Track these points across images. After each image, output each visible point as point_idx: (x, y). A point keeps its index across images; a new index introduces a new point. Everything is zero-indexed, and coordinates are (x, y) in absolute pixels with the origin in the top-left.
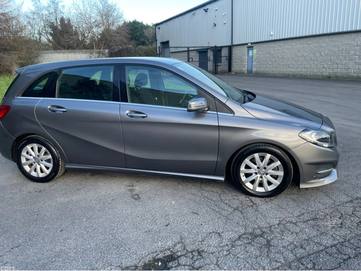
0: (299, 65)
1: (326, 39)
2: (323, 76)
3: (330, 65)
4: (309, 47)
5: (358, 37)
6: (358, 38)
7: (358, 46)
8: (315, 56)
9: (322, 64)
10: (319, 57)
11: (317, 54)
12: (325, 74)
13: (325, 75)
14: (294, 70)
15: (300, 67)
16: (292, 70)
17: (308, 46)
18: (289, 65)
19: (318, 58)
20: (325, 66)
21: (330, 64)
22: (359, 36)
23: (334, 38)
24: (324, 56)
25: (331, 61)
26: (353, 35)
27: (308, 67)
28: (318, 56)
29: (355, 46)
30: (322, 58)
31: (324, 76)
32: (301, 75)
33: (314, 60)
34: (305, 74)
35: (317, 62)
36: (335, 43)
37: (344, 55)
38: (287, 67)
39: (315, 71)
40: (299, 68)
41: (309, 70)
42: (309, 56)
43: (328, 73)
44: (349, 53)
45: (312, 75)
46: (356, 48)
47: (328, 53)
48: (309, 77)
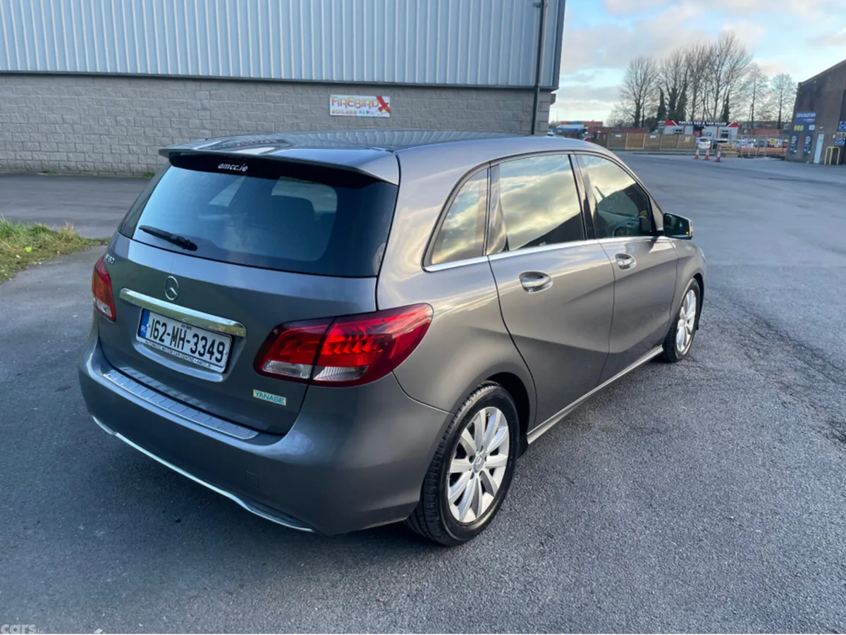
0: (57, 143)
1: (125, 86)
2: (133, 173)
3: (146, 147)
4: (79, 100)
5: (201, 90)
6: (202, 93)
7: (204, 109)
8: (101, 124)
9: (125, 143)
10: (113, 127)
11: (107, 121)
12: (136, 167)
13: (137, 170)
14: (45, 158)
15: (61, 150)
16: (35, 156)
17: (76, 97)
18: (22, 142)
19: (111, 129)
20: (135, 148)
21: (147, 144)
22: (203, 89)
23: (145, 87)
24: (126, 127)
25: (147, 137)
26: (191, 86)
27: (85, 149)
28: (110, 124)
29: (198, 110)
30: (122, 131)
31: (135, 171)
32: (68, 168)
33: (101, 135)
34: (81, 168)
35: (110, 138)
36: (149, 97)
37: (178, 127)
38: (16, 148)
39: (109, 159)
40: (58, 152)
41: (90, 156)
42: (84, 123)
43: (144, 166)
44: (187, 123)
45: (101, 169)
46: (202, 113)
47: (134, 119)
48: (95, 174)
